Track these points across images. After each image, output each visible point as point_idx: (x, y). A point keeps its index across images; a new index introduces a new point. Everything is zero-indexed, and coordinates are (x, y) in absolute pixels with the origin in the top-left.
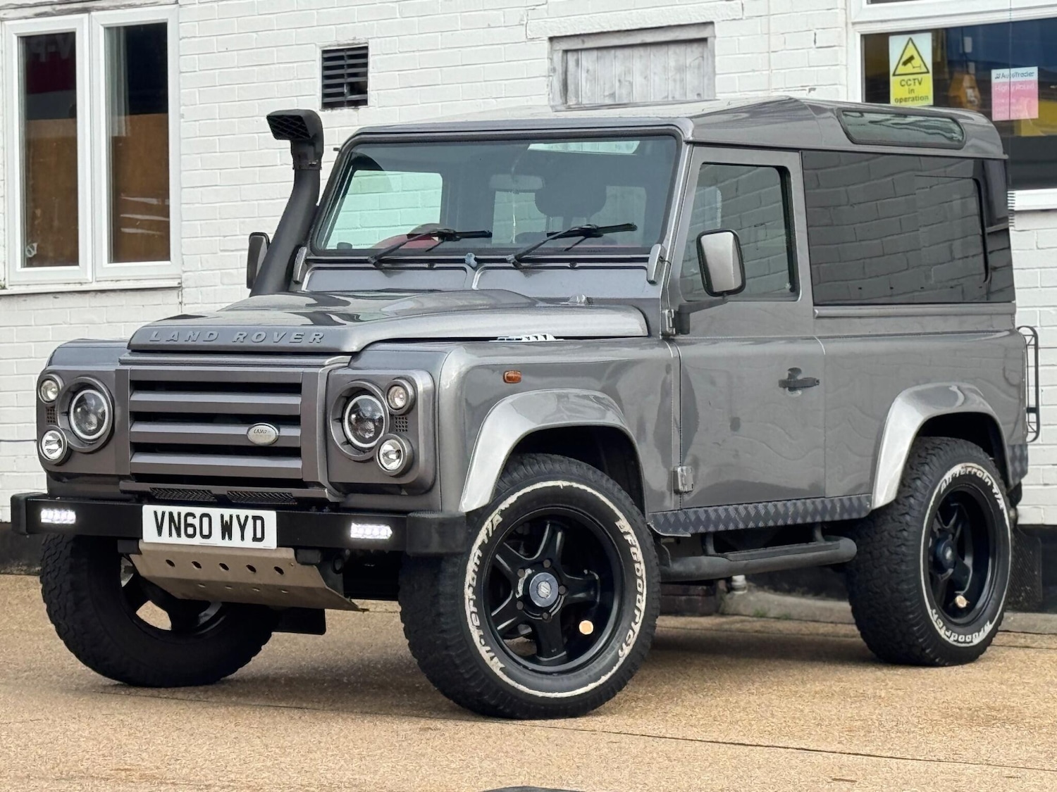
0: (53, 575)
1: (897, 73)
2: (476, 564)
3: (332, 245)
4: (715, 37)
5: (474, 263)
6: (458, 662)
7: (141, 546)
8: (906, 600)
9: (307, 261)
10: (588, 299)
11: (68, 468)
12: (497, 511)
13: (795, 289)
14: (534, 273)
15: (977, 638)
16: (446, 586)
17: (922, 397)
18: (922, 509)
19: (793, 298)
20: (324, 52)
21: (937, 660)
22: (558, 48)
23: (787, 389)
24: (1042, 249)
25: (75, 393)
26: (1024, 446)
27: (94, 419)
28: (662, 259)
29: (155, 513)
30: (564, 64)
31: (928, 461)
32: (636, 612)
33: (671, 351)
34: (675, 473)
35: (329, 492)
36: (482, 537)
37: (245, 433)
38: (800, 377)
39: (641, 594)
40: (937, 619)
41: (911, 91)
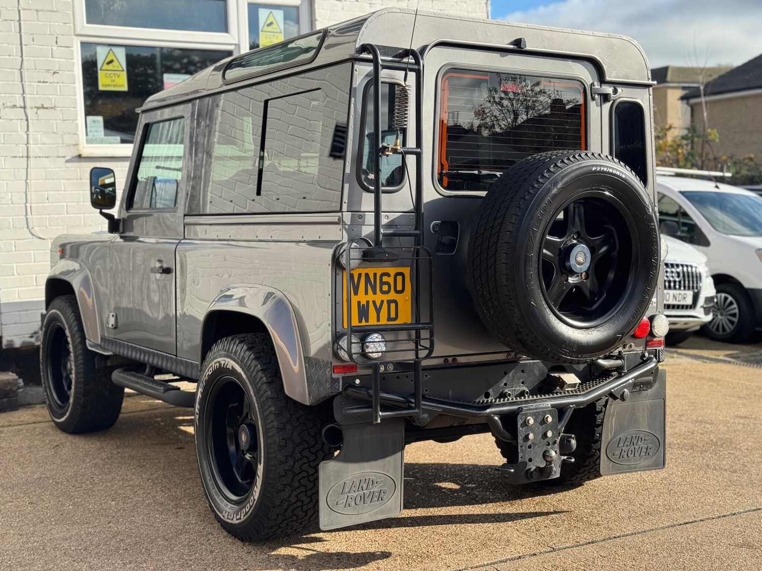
1: (103, 68)
41: (113, 81)
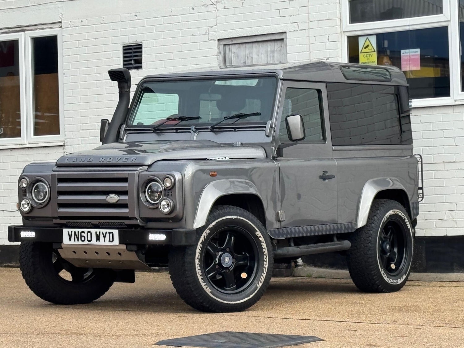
0: (25, 259)
1: (362, 52)
2: (199, 250)
3: (135, 124)
4: (287, 38)
5: (194, 130)
6: (193, 289)
7: (63, 246)
8: (371, 265)
9: (125, 130)
10: (241, 143)
11: (32, 215)
12: (208, 228)
13: (324, 139)
14: (219, 133)
15: (400, 281)
16: (188, 259)
17: (376, 183)
18: (377, 228)
19: (324, 143)
20: (124, 47)
21: (384, 290)
22: (221, 44)
23: (322, 179)
24: (423, 123)
25: (34, 184)
26: (417, 203)
27: (42, 194)
28: (271, 127)
29: (68, 232)
30: (224, 50)
31: (379, 209)
32: (264, 269)
33: (276, 164)
34: (278, 213)
35: (140, 221)
36: (202, 239)
37: (105, 198)
38: (327, 175)
39: (266, 261)
40: (384, 273)
41: (368, 59)
